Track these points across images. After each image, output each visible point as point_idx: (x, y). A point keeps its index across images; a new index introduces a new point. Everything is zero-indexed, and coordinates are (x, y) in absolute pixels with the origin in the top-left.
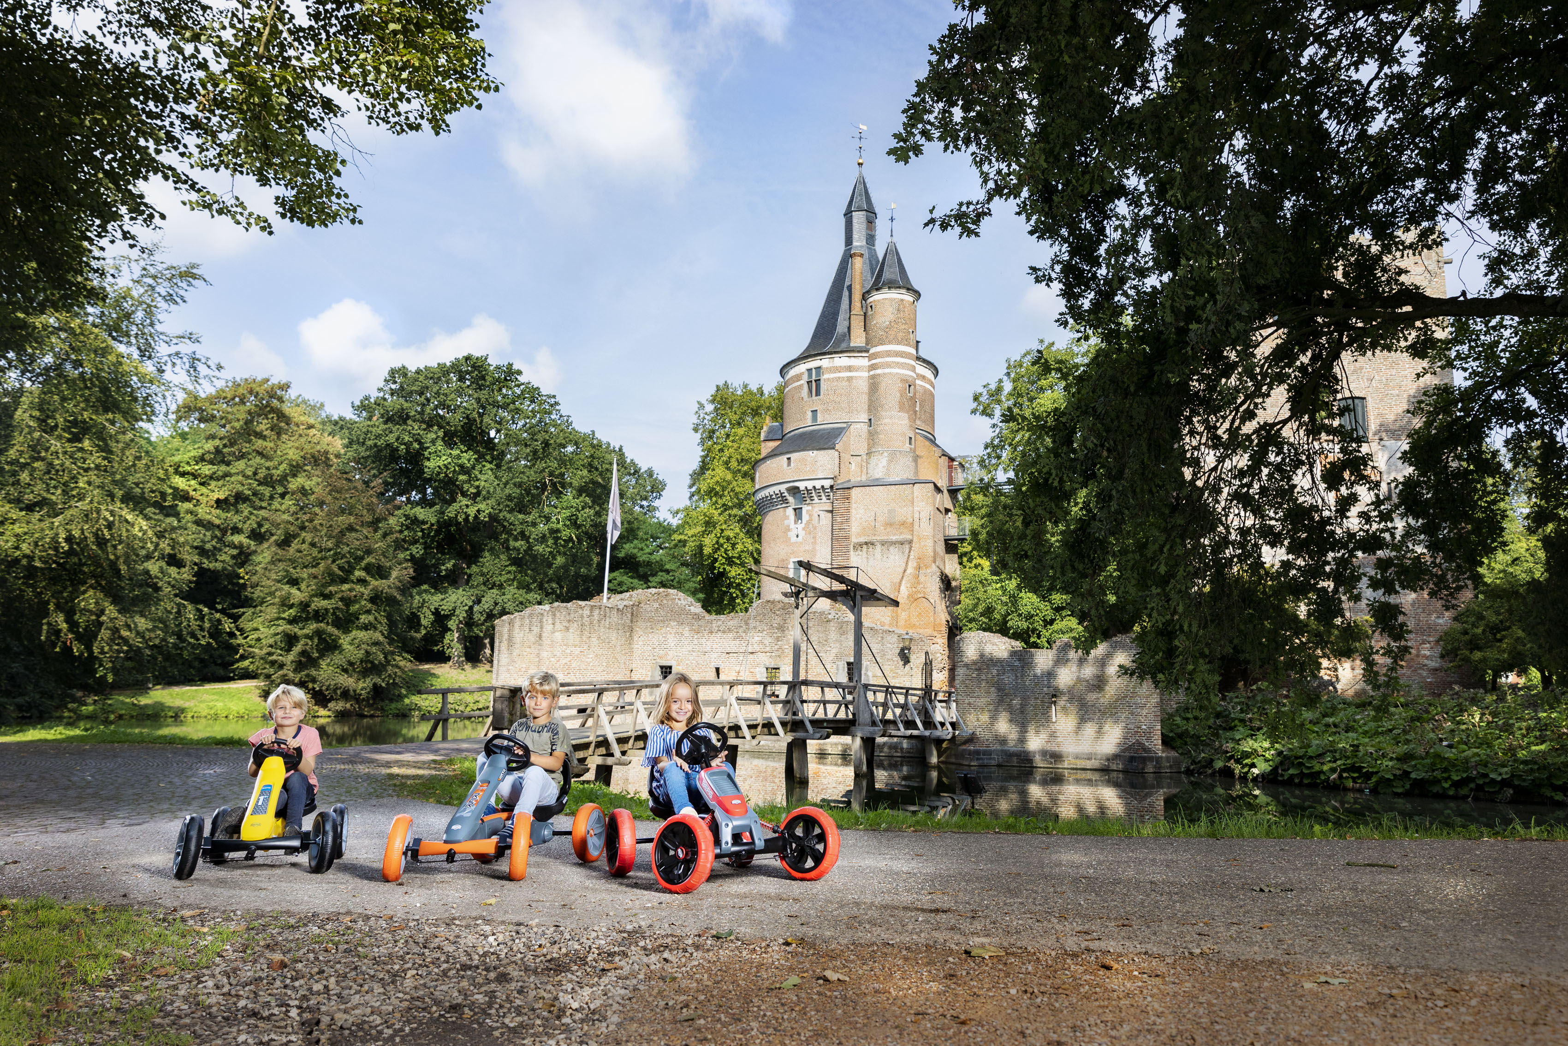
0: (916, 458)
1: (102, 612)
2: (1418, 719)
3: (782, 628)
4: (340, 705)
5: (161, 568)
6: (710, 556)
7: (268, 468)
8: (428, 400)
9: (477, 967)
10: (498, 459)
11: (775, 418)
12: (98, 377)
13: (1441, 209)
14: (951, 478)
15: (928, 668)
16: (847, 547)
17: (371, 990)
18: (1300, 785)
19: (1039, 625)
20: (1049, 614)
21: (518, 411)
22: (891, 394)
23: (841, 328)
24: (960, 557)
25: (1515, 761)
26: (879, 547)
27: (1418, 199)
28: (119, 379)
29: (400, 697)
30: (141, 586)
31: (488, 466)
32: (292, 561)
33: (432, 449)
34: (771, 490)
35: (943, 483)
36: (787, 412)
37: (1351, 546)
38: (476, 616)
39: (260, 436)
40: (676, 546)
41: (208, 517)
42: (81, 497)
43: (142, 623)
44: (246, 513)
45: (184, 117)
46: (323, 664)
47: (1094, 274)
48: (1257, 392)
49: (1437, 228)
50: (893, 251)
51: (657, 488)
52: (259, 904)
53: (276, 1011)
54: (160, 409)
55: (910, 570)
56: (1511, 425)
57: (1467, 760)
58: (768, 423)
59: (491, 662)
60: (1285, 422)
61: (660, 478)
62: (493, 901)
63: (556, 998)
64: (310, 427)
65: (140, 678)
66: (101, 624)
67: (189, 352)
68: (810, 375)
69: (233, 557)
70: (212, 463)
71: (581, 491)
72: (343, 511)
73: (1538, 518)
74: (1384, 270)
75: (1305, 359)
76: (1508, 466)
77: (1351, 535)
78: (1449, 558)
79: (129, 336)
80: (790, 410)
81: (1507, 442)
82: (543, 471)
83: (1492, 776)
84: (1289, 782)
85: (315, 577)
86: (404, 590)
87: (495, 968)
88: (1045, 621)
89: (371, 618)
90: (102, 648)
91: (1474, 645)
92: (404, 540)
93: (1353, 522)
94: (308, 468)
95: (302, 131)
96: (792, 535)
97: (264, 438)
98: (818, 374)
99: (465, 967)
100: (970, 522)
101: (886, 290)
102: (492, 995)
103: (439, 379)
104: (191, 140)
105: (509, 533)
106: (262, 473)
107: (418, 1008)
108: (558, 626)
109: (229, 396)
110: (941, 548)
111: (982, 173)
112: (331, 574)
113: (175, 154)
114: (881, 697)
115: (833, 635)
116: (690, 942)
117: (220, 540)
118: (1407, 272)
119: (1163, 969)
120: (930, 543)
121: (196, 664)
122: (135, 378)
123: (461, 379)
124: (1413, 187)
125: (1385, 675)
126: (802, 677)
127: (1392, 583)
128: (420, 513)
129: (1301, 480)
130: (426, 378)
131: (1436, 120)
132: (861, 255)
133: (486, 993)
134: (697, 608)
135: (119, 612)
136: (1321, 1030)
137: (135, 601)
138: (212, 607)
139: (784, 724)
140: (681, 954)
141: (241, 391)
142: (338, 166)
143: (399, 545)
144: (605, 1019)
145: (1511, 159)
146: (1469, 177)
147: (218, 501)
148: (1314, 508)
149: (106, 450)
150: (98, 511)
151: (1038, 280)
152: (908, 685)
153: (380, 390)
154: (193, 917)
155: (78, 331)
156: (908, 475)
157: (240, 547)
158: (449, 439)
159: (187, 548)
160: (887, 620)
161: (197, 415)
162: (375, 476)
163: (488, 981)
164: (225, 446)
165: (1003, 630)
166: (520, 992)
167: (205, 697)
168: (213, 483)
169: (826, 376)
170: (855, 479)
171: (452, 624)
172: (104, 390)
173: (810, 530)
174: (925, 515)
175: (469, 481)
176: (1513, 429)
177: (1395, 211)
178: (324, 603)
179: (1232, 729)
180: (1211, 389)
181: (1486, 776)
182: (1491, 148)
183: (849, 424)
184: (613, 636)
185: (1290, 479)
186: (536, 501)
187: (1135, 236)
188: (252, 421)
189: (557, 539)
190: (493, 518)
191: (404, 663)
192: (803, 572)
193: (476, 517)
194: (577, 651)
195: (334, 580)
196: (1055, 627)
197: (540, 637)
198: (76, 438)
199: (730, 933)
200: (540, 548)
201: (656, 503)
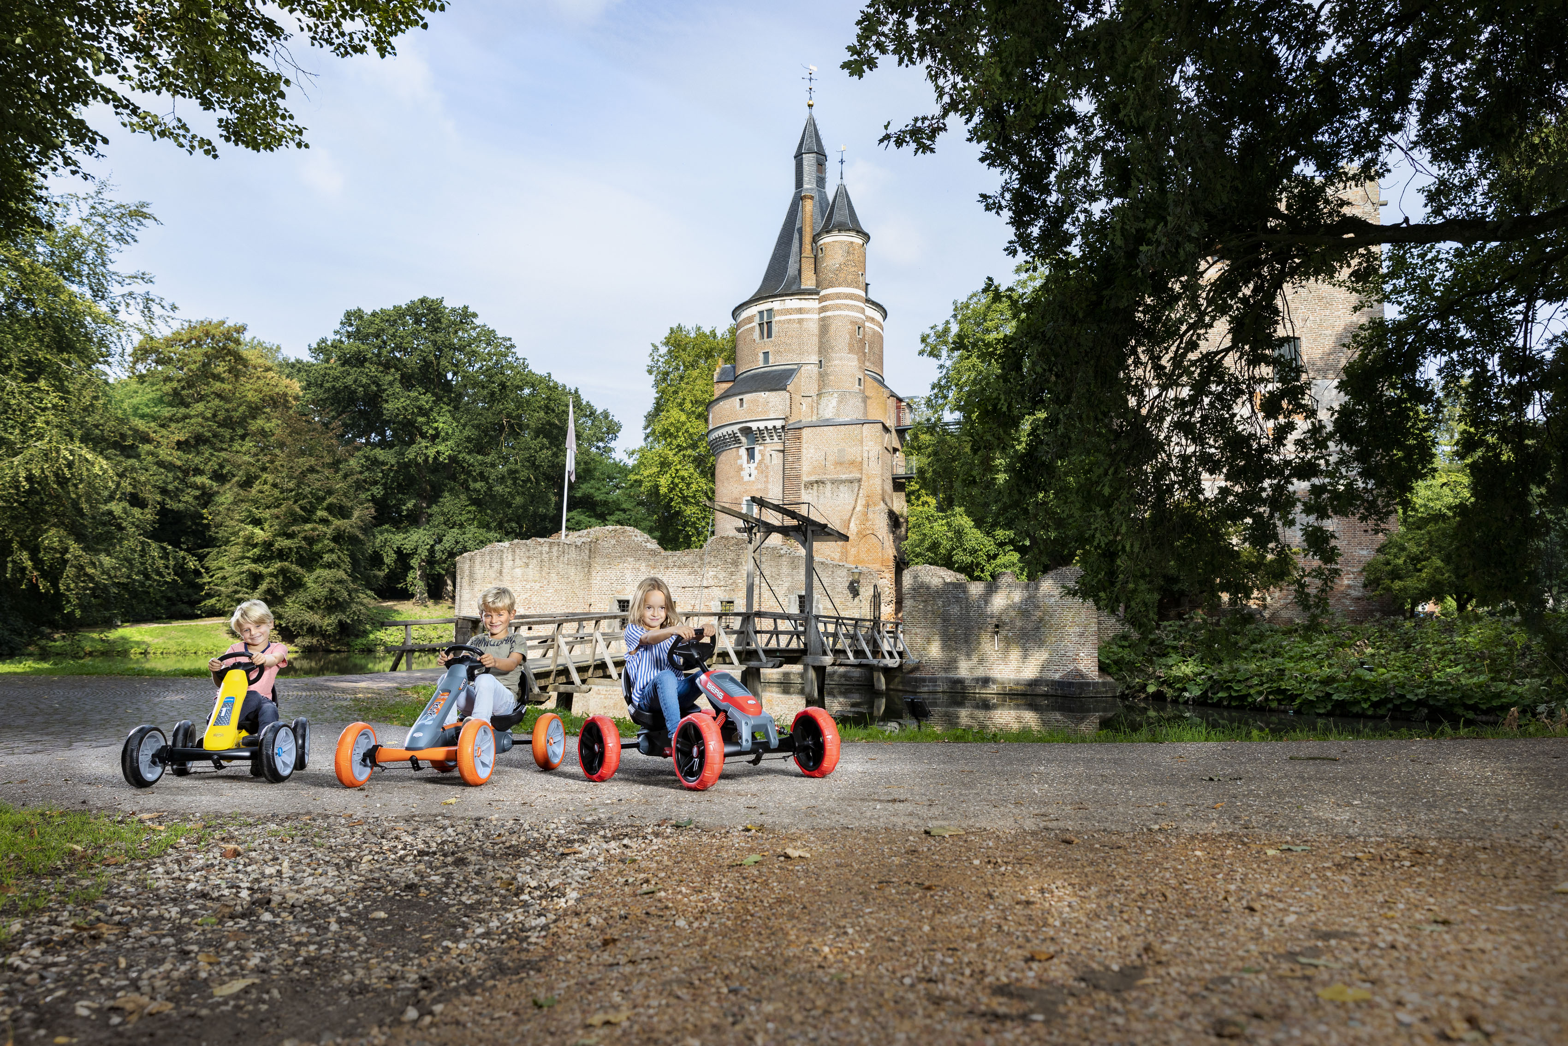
0: (865, 399)
1: (66, 550)
2: (1342, 645)
3: (736, 563)
4: (307, 641)
5: (124, 509)
6: (665, 496)
7: (227, 410)
8: (385, 343)
9: (435, 853)
10: (456, 403)
11: (727, 360)
12: (50, 317)
13: (1386, 140)
14: (899, 419)
15: (876, 599)
16: (798, 485)
17: (326, 873)
18: (1228, 707)
19: (982, 559)
20: (992, 548)
21: (474, 353)
22: (841, 336)
23: (792, 270)
24: (908, 495)
25: (1431, 682)
26: (829, 486)
27: (1363, 129)
28: (74, 318)
29: (365, 633)
30: (104, 524)
31: (446, 408)
32: (255, 502)
33: (390, 391)
34: (724, 431)
35: (891, 423)
36: (739, 354)
37: (1287, 472)
38: (438, 555)
39: (218, 378)
40: (632, 486)
41: (170, 458)
42: (40, 437)
43: (107, 561)
44: (207, 455)
45: (121, 39)
46: (289, 601)
47: (1044, 201)
48: (1199, 323)
49: (1380, 159)
50: (842, 193)
51: (613, 429)
52: (219, 807)
53: (226, 892)
54: (115, 349)
55: (859, 508)
56: (1444, 354)
57: (1386, 682)
58: (720, 365)
59: (453, 598)
60: (1227, 350)
61: (616, 419)
62: (453, 800)
63: (514, 878)
64: (268, 369)
65: (107, 614)
66: (65, 562)
67: (143, 292)
68: (762, 318)
69: (196, 498)
70: (170, 405)
71: (538, 433)
72: (302, 453)
73: (1467, 445)
74: (1327, 202)
75: (1247, 291)
76: (1440, 394)
77: (1288, 463)
78: (1380, 484)
79: (81, 276)
80: (743, 351)
81: (1440, 371)
82: (501, 412)
83: (1409, 696)
84: (1218, 705)
85: (278, 517)
86: (365, 530)
87: (453, 853)
88: (988, 555)
89: (334, 557)
90: (68, 586)
91: (1395, 575)
92: (365, 481)
93: (1289, 451)
94: (268, 410)
95: (244, 53)
96: (744, 474)
97: (222, 380)
98: (769, 316)
99: (422, 853)
100: (916, 461)
101: (836, 233)
102: (449, 876)
103: (395, 321)
104: (130, 63)
105: (469, 473)
106: (221, 415)
107: (372, 888)
108: (518, 562)
109: (185, 338)
110: (889, 486)
111: (937, 87)
112: (293, 514)
113: (114, 78)
114: (831, 628)
115: (785, 570)
116: (650, 830)
117: (182, 481)
118: (1349, 204)
119: (1123, 842)
120: (878, 481)
121: (164, 602)
122: (89, 318)
123: (417, 322)
124: (1358, 116)
125: (1316, 596)
126: (756, 608)
127: (1326, 510)
128: (380, 454)
129: (1242, 410)
130: (382, 320)
131: (1384, 47)
132: (812, 198)
133: (443, 875)
134: (653, 545)
135: (83, 549)
136: (1292, 886)
137: (99, 539)
138: (176, 544)
139: (738, 653)
140: (640, 841)
141: (197, 333)
142: (283, 87)
143: (359, 486)
144: (564, 895)
145: (1454, 89)
146: (1413, 107)
147: (179, 443)
148: (1253, 436)
149: (61, 388)
150: (58, 451)
151: (988, 208)
152: (857, 616)
153: (336, 332)
154: (150, 819)
155: (28, 270)
156: (858, 415)
157: (203, 487)
158: (407, 381)
159: (149, 487)
160: (837, 556)
161: (154, 356)
162: (333, 418)
163: (445, 865)
164: (183, 388)
165: (948, 563)
166: (477, 873)
167: (174, 634)
168: (173, 425)
169: (777, 318)
170: (806, 420)
171: (414, 562)
172: (58, 329)
173: (763, 469)
174: (873, 454)
175: (427, 423)
176: (1446, 358)
177: (1340, 141)
178: (287, 543)
179: (1165, 655)
180: (1156, 320)
181: (1402, 696)
182: (1436, 78)
183: (800, 365)
184: (572, 571)
185: (1230, 408)
186: (494, 442)
187: (1088, 157)
188: (209, 364)
189: (515, 480)
190: (453, 459)
191: (367, 600)
192: (756, 509)
193: (435, 458)
194: (537, 586)
195: (296, 519)
196: (998, 561)
197: (501, 573)
198: (32, 378)
199: (690, 822)
200: (499, 489)
201: (612, 444)
